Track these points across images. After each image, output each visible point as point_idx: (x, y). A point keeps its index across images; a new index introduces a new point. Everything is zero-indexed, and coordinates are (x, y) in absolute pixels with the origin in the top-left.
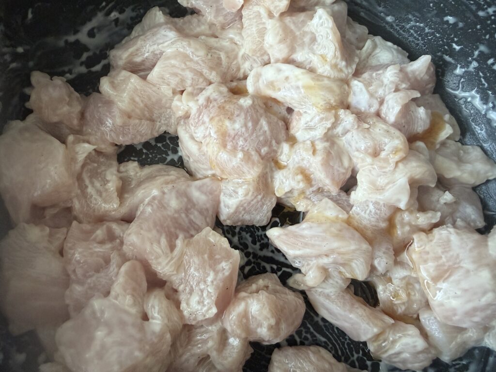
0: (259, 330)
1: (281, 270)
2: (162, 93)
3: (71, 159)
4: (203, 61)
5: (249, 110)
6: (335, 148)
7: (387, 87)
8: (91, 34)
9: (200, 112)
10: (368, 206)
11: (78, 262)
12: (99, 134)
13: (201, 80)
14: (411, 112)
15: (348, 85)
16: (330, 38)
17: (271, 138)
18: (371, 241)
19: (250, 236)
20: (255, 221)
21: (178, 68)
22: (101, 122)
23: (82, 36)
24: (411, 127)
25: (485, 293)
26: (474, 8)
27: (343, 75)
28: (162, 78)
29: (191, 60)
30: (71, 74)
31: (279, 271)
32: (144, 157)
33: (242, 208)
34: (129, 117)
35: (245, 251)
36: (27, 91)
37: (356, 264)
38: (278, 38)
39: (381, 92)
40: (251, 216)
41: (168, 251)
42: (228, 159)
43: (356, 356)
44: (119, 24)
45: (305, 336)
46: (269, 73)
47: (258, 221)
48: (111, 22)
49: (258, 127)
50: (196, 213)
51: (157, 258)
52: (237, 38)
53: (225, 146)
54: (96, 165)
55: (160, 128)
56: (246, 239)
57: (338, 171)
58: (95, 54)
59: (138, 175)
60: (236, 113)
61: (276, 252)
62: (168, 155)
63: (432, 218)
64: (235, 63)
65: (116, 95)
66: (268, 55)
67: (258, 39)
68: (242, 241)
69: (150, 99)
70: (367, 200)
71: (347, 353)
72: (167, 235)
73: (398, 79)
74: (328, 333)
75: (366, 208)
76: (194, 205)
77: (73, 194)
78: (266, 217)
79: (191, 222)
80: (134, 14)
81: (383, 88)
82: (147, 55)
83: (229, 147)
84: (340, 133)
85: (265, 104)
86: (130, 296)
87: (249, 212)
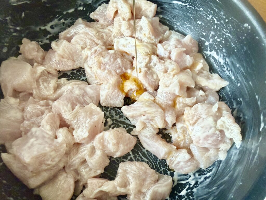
0: (108, 145)
1: (128, 127)
2: (77, 48)
3: (34, 72)
4: (94, 36)
5: (113, 54)
6: (150, 71)
7: (172, 46)
8: (52, 27)
9: (92, 54)
10: (163, 94)
11: (29, 112)
12: (49, 65)
13: (94, 43)
14: (183, 57)
15: (156, 46)
16: (147, 27)
17: (122, 66)
18: (164, 110)
19: (115, 112)
20: (116, 104)
21: (83, 38)
22: (51, 59)
23: (48, 28)
24: (184, 63)
25: (211, 128)
26: (205, 17)
27: (153, 42)
28: (77, 42)
29: (89, 35)
30: (42, 43)
31: (127, 128)
32: (71, 78)
33: (109, 97)
34: (63, 58)
35: (112, 119)
36: (20, 46)
37: (157, 119)
38: (126, 27)
39: (169, 48)
40: (114, 102)
41: (71, 110)
42: (101, 72)
43: (162, 169)
44: (64, 24)
45: (138, 159)
46: (122, 41)
47: (118, 104)
48: (61, 23)
49: (116, 61)
50: (88, 97)
51: (65, 112)
52: (111, 29)
53: (100, 68)
54: (46, 77)
55: (77, 64)
56: (113, 113)
57: (151, 80)
58: (53, 36)
59: (65, 83)
60: (106, 55)
61: (126, 119)
62: (81, 77)
63: (192, 100)
64: (110, 38)
65: (57, 48)
66: (124, 35)
67: (118, 28)
68: (111, 114)
69: (72, 50)
70: (163, 92)
71: (158, 167)
72: (71, 104)
73: (176, 43)
74: (149, 157)
75: (162, 95)
76: (87, 94)
77: (33, 87)
78: (121, 102)
79: (85, 101)
80: (71, 21)
81: (170, 47)
82: (72, 33)
83: (102, 68)
84: (153, 65)
85: (122, 54)
86: (49, 125)
87: (112, 99)
